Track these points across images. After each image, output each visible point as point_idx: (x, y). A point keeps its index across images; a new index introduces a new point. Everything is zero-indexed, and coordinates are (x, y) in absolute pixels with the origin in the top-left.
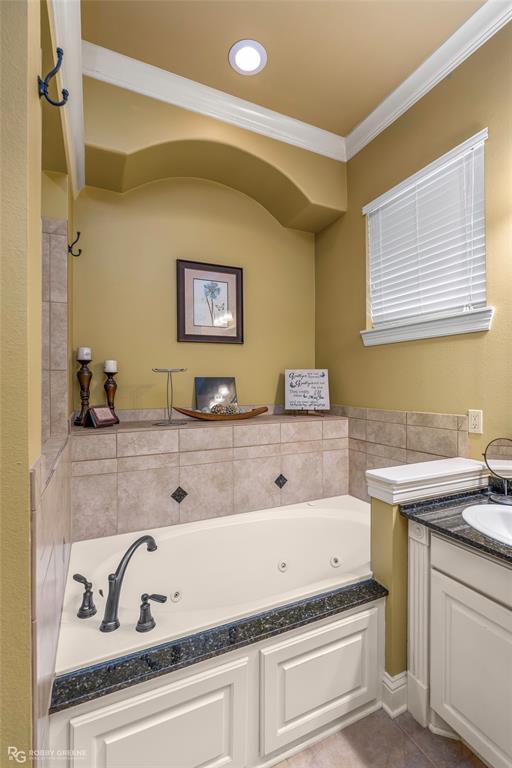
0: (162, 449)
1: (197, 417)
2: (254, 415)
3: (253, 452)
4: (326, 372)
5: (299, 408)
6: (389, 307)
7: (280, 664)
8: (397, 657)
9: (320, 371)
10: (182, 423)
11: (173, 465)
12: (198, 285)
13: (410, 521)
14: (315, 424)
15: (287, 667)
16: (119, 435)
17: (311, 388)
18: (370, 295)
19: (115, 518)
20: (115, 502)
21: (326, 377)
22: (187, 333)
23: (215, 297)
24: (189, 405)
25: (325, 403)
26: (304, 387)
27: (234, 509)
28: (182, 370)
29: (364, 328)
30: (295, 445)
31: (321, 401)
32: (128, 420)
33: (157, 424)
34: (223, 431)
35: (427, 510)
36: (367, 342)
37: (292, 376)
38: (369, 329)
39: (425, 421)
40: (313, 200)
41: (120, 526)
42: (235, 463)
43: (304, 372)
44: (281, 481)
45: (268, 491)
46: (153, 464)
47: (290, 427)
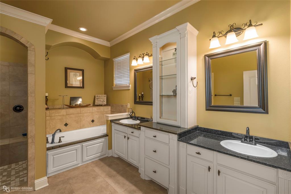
0: (61, 114)
1: (70, 107)
2: (87, 106)
3: (85, 114)
4: (106, 95)
5: (99, 104)
6: (118, 82)
7: (86, 147)
8: (110, 147)
9: (104, 95)
10: (67, 108)
11: (65, 118)
12: (71, 74)
13: (112, 123)
14: (102, 108)
15: (87, 147)
16: (50, 111)
17: (102, 99)
18: (114, 79)
19: (49, 130)
20: (49, 127)
21: (106, 97)
22: (68, 86)
23: (76, 77)
24: (69, 104)
25: (105, 103)
26: (100, 99)
27: (81, 128)
28: (66, 96)
29: (113, 86)
30: (96, 113)
31: (104, 102)
32: (51, 108)
33: (60, 109)
34: (78, 110)
35: (116, 121)
36: (114, 89)
37: (97, 96)
38: (114, 86)
39: (122, 106)
40: (101, 56)
41: (50, 132)
42: (81, 117)
43: (100, 95)
44: (93, 121)
45: (90, 123)
46: (59, 117)
47: (95, 109)
